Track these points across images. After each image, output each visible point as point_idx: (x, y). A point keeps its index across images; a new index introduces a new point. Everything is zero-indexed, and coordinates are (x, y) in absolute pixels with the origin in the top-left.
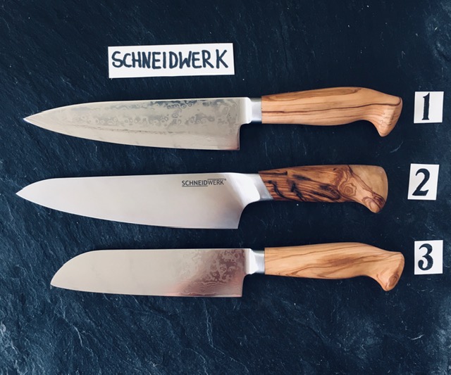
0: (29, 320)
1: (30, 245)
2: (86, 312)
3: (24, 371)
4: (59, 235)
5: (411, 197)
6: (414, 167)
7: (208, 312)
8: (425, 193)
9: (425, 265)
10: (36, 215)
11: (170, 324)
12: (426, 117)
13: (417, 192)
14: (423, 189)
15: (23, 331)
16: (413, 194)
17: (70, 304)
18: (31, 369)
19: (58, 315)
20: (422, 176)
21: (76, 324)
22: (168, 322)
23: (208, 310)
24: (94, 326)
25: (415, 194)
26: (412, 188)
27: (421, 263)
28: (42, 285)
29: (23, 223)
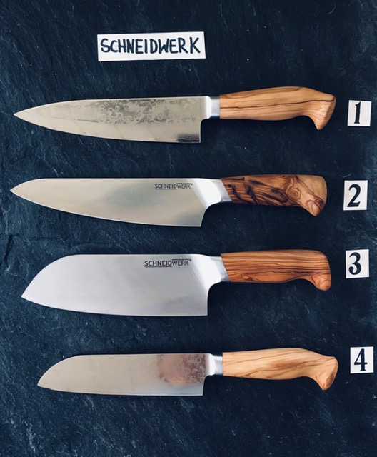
0: (12, 162)
1: (13, 94)
2: (64, 155)
3: (8, 208)
4: (40, 85)
5: (346, 208)
6: (348, 184)
7: (171, 155)
8: (357, 205)
9: (354, 271)
10: (19, 66)
11: (138, 166)
12: (357, 121)
13: (351, 204)
14: (356, 201)
15: (7, 172)
16: (348, 206)
17: (49, 148)
18: (15, 206)
19: (39, 157)
20: (354, 190)
21: (55, 166)
22: (136, 164)
23: (171, 153)
24: (72, 168)
25: (349, 206)
26: (347, 201)
27: (351, 269)
28: (24, 131)
29: (7, 75)
